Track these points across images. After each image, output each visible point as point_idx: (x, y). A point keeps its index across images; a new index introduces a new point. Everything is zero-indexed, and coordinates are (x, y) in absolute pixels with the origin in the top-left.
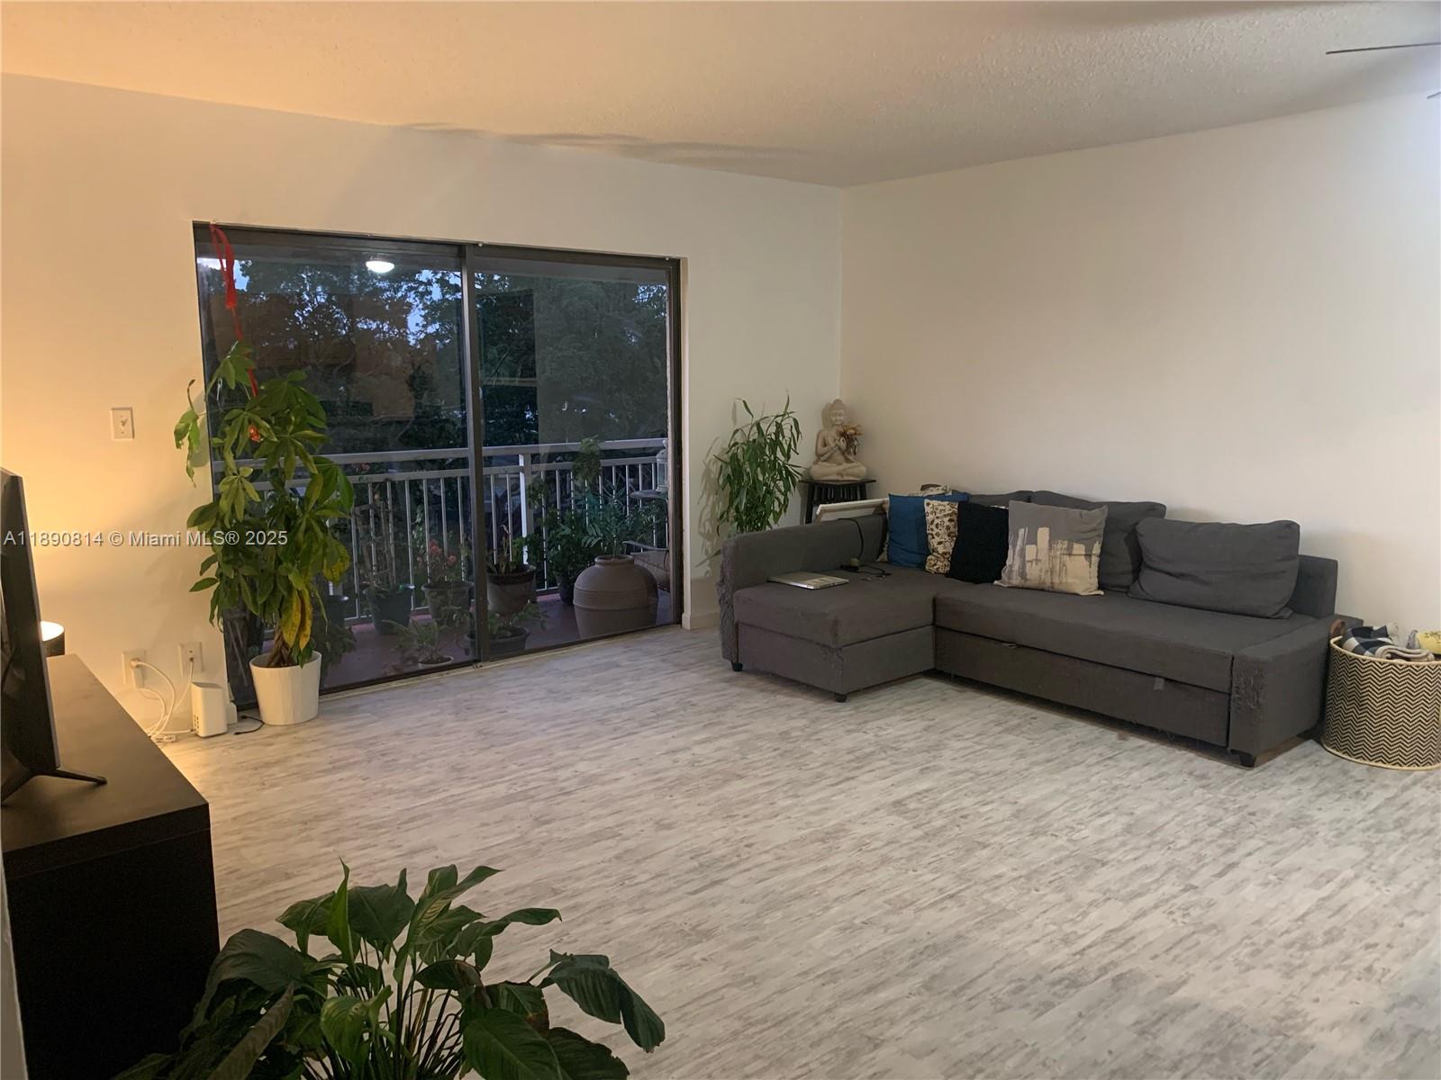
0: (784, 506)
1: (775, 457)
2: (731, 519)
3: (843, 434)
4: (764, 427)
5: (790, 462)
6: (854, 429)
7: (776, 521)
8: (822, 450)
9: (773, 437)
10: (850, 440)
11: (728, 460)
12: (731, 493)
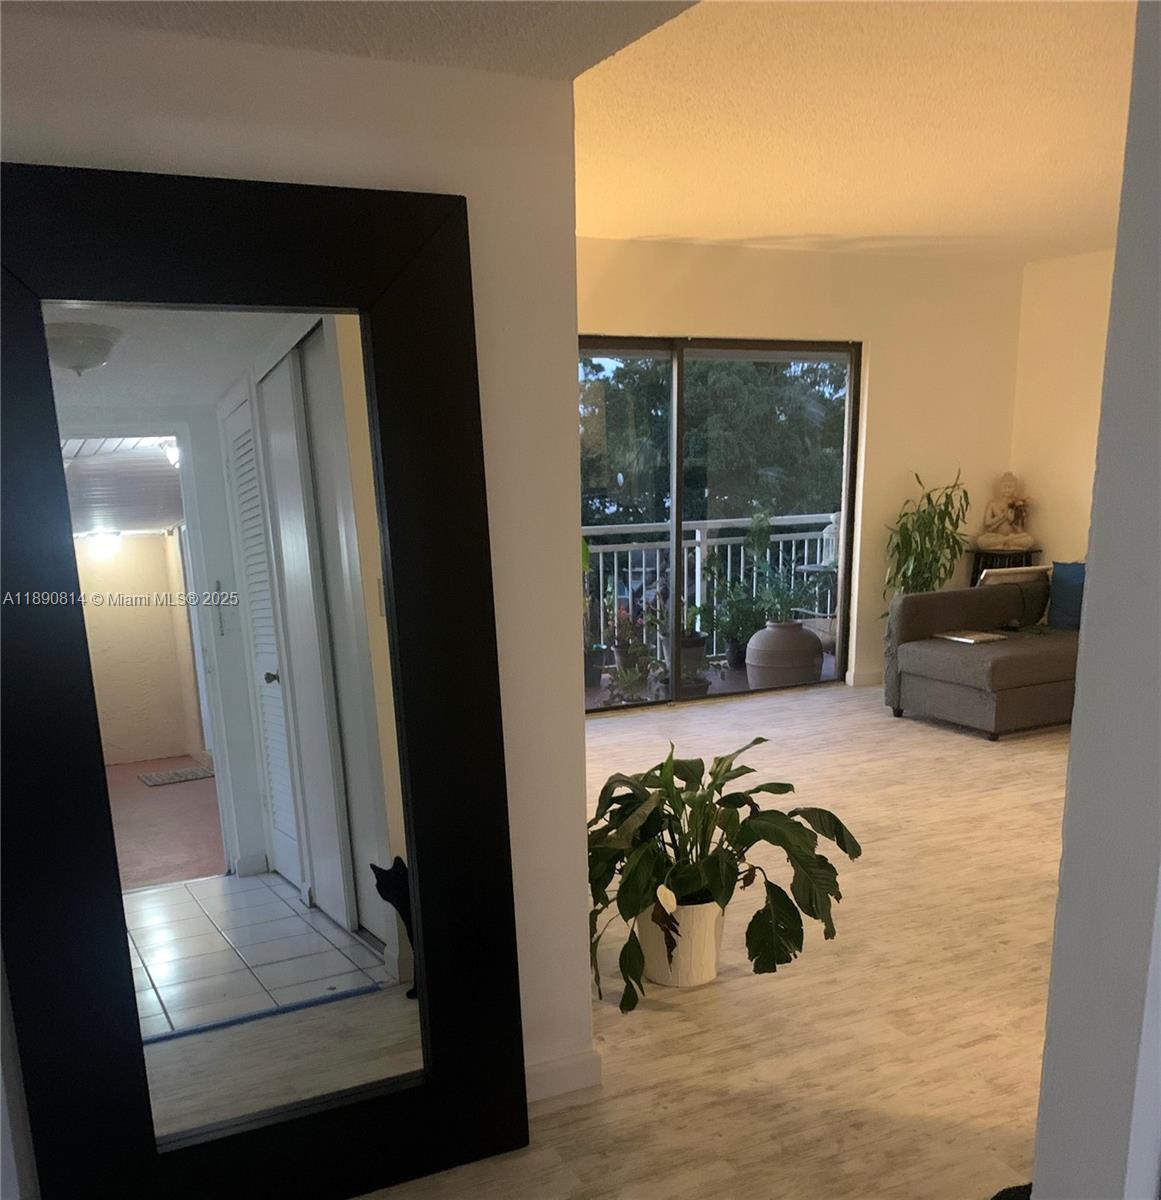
0: (950, 573)
1: (944, 526)
2: (897, 584)
3: (1012, 506)
4: (934, 499)
5: (958, 531)
6: (1024, 501)
7: (940, 585)
8: (989, 521)
9: (943, 508)
10: (1019, 512)
11: (898, 529)
12: (899, 560)
